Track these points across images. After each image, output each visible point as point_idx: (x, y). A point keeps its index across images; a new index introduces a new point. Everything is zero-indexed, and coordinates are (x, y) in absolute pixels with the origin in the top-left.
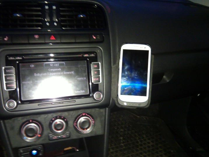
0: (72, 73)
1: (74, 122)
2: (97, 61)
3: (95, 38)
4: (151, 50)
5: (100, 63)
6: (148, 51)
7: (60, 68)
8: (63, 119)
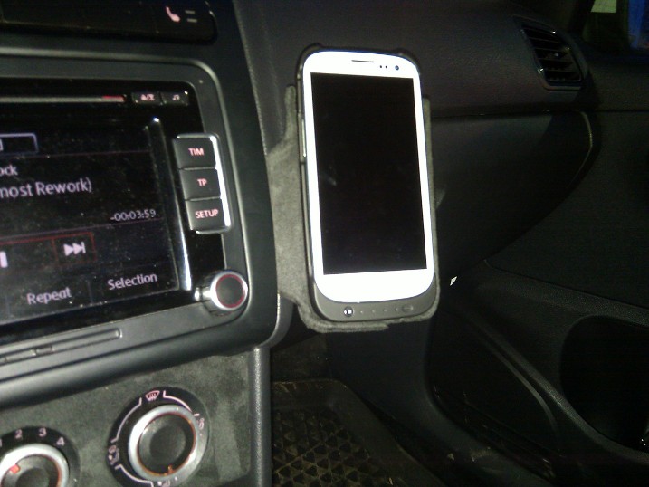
0: (83, 187)
1: (109, 445)
2: (200, 130)
3: (175, 18)
4: (421, 78)
5: (213, 139)
6: (409, 82)
7: (15, 163)
8: (50, 440)
